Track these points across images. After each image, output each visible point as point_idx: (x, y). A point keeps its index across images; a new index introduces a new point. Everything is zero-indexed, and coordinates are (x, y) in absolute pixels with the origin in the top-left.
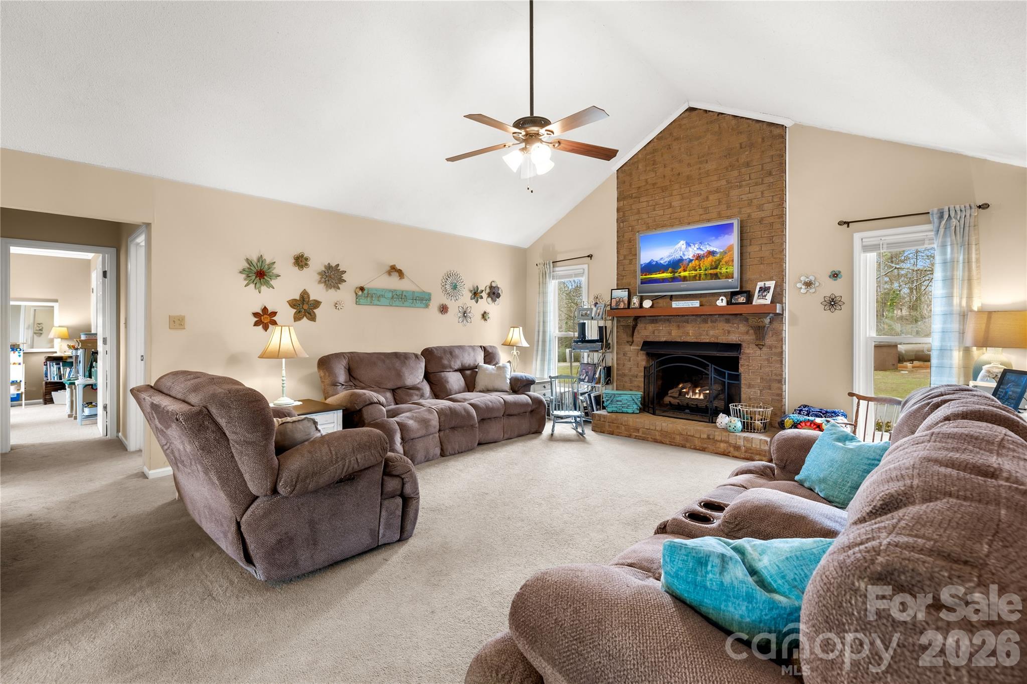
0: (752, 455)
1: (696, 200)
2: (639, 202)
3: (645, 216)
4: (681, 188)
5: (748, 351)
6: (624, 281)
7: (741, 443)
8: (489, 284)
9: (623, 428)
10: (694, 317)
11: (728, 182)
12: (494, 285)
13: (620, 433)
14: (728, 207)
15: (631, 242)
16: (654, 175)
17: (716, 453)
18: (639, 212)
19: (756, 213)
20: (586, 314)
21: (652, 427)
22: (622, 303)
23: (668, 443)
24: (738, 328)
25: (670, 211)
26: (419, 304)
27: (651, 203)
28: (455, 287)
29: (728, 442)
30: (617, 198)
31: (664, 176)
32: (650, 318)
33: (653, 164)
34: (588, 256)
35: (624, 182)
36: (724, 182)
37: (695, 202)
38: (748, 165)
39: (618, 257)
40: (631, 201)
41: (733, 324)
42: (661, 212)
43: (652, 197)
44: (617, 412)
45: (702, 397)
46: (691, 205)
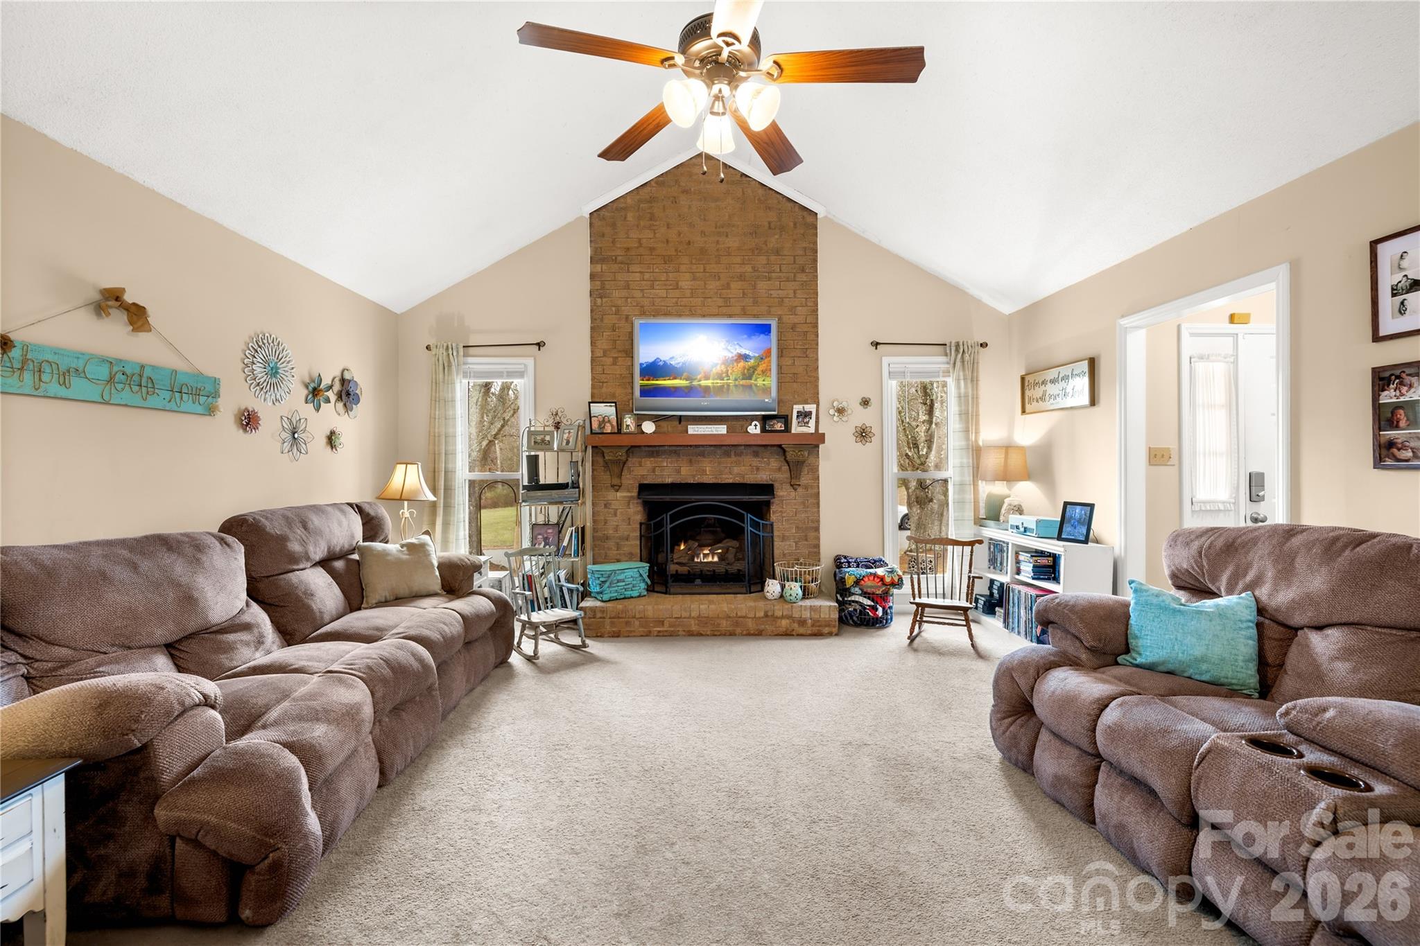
0: (820, 628)
1: (713, 285)
2: (628, 272)
3: (638, 294)
4: (692, 263)
5: (781, 494)
6: (604, 390)
7: (806, 615)
8: (338, 373)
9: (637, 623)
10: (712, 448)
11: (755, 270)
12: (347, 376)
13: (631, 632)
14: (755, 303)
15: (615, 331)
16: (651, 236)
17: (776, 635)
18: (627, 287)
19: (788, 317)
20: (543, 441)
21: (684, 614)
22: (608, 425)
23: (708, 633)
24: (769, 464)
25: (677, 293)
26: (188, 403)
27: (647, 276)
28: (274, 372)
29: (791, 617)
30: (591, 258)
31: (667, 241)
32: (647, 449)
33: (651, 220)
34: (538, 344)
35: (603, 235)
36: (748, 268)
37: (711, 287)
38: (777, 252)
39: (592, 352)
40: (615, 267)
41: (763, 458)
42: (663, 293)
43: (649, 268)
44: (617, 599)
45: (716, 559)
46: (707, 291)
